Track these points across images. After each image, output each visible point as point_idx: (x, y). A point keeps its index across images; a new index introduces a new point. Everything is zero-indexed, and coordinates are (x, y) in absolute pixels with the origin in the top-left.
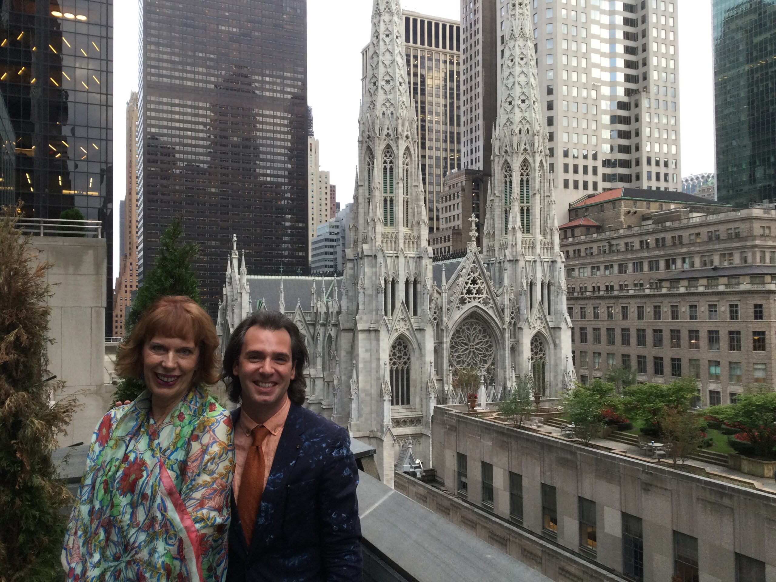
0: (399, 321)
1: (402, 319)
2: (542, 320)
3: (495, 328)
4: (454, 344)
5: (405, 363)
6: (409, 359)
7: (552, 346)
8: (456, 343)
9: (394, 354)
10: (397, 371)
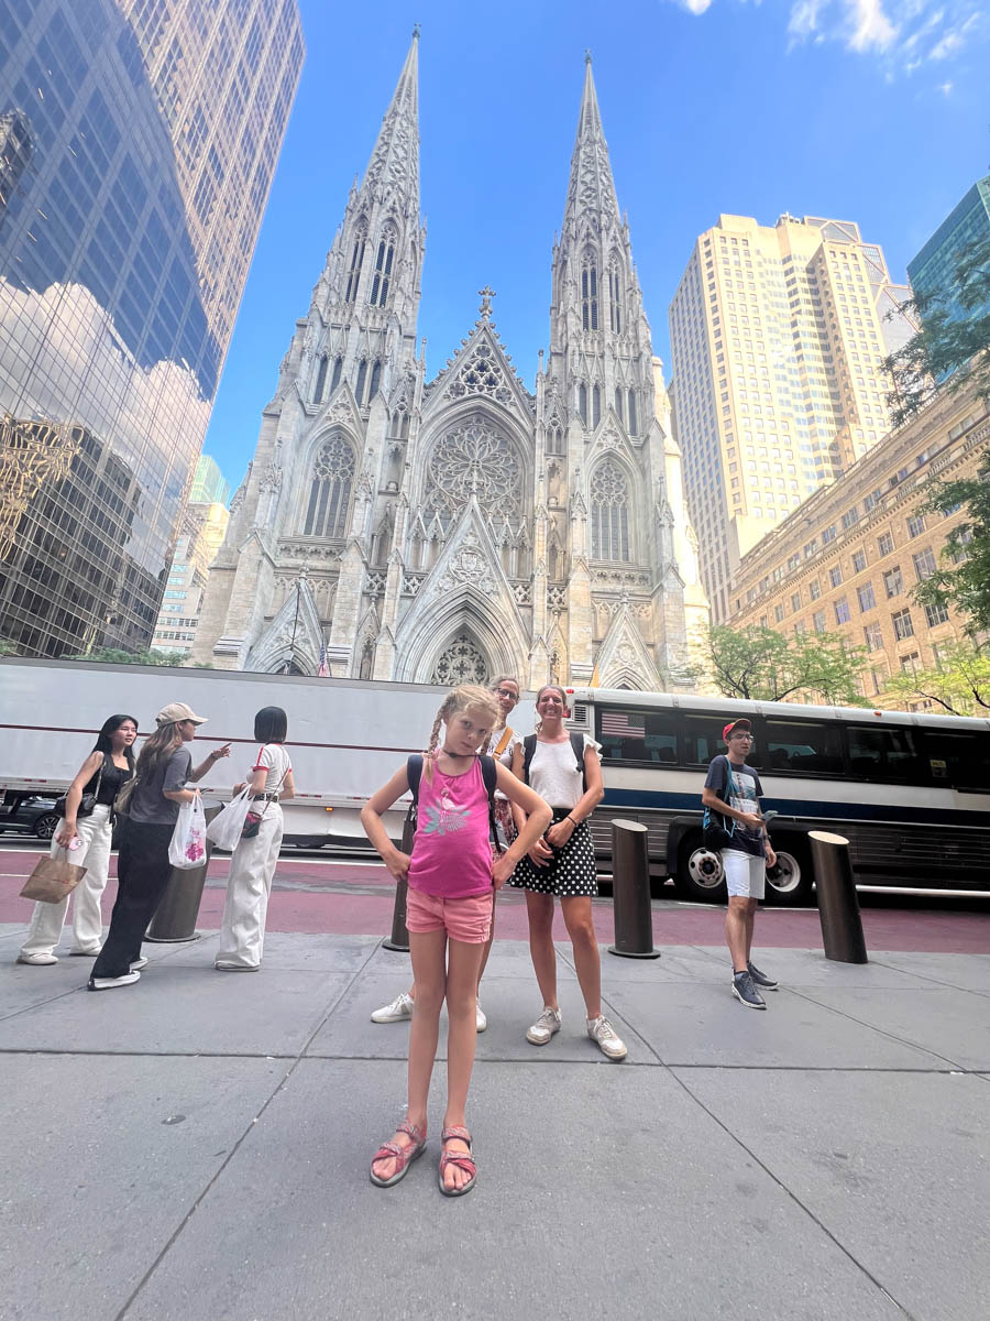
0: (336, 407)
1: (343, 405)
2: (616, 435)
3: (520, 433)
4: (440, 455)
5: (344, 473)
6: (351, 468)
7: (638, 476)
8: (444, 454)
9: (326, 459)
10: (327, 483)
